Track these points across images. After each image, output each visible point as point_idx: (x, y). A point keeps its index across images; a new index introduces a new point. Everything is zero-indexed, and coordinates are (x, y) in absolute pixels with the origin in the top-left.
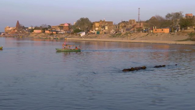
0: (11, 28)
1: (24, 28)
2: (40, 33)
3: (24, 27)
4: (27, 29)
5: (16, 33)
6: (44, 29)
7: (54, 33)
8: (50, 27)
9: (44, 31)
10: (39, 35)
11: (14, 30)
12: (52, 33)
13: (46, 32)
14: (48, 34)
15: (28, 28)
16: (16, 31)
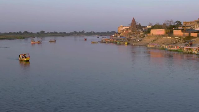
0: (124, 28)
1: (140, 27)
2: (163, 36)
3: (140, 25)
4: (144, 29)
5: (130, 34)
6: (170, 28)
7: (192, 34)
8: (179, 23)
9: (172, 32)
10: (161, 40)
11: (127, 30)
12: (190, 34)
13: (176, 32)
14: (180, 37)
15: (146, 27)
16: (129, 31)
